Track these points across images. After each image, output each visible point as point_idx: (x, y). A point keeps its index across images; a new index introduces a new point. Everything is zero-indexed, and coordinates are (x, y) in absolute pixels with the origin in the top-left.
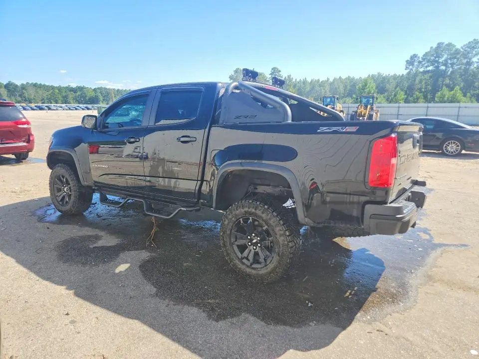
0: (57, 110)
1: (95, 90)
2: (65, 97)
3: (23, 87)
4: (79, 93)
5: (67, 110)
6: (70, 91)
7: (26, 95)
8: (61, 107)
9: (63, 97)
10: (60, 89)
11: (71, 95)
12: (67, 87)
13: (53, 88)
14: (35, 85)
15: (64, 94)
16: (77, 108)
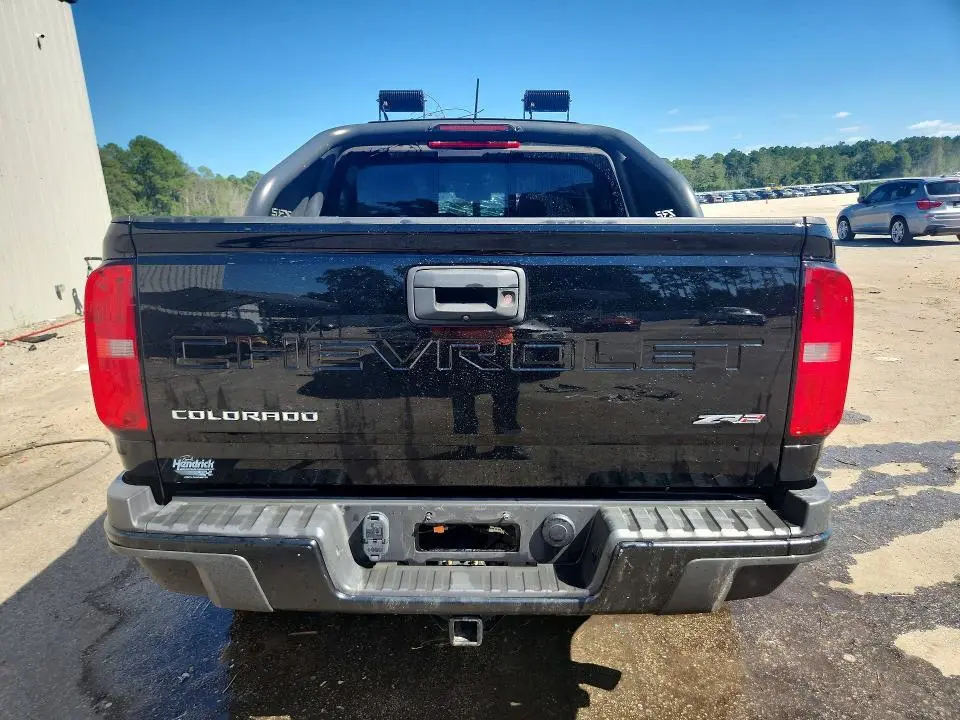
0: (794, 196)
1: (898, 145)
2: (828, 168)
3: (754, 157)
4: (859, 157)
5: (813, 194)
6: (842, 154)
7: (756, 172)
8: (803, 190)
9: (825, 168)
10: (821, 152)
11: (841, 163)
12: (836, 148)
13: (808, 151)
14: (774, 151)
15: (826, 163)
16: (837, 189)
